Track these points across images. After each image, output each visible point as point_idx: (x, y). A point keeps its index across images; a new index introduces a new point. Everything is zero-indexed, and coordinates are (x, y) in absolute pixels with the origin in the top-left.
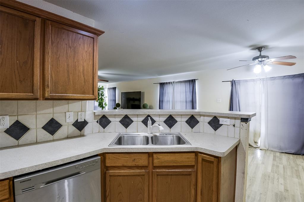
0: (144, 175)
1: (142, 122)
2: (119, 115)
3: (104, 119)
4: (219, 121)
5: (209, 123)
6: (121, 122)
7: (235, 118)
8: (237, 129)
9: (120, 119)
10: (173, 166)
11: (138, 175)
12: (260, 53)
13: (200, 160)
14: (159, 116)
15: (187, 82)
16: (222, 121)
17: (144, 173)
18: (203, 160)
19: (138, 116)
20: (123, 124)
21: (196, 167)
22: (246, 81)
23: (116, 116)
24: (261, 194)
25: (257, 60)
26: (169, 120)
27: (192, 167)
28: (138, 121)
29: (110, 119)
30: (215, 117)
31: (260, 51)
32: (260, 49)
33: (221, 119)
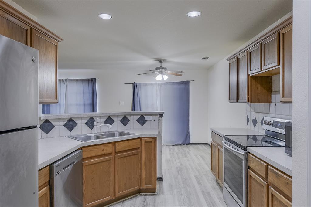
0: (110, 160)
1: (86, 124)
2: (63, 119)
3: (47, 124)
4: (144, 118)
5: (138, 121)
6: (65, 125)
7: (155, 115)
8: (157, 123)
9: (64, 123)
10: (128, 150)
11: (106, 161)
12: (161, 64)
13: (143, 142)
14: (100, 118)
15: (85, 81)
16: (147, 118)
17: (110, 159)
18: (145, 142)
19: (82, 119)
20: (68, 128)
21: (140, 149)
22: (146, 84)
23: (60, 120)
24: (169, 170)
25: (159, 70)
26: (108, 120)
27: (138, 148)
28: (82, 123)
29: (54, 123)
30: (142, 116)
31: (161, 63)
32: (161, 61)
33: (146, 117)
